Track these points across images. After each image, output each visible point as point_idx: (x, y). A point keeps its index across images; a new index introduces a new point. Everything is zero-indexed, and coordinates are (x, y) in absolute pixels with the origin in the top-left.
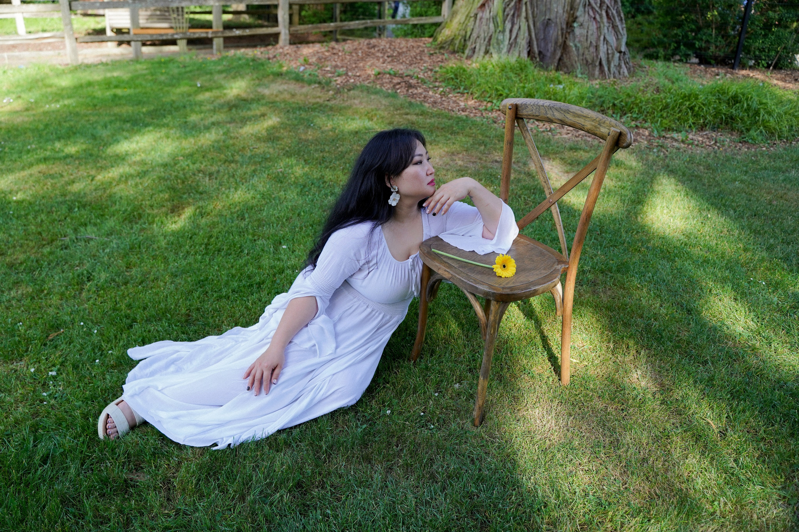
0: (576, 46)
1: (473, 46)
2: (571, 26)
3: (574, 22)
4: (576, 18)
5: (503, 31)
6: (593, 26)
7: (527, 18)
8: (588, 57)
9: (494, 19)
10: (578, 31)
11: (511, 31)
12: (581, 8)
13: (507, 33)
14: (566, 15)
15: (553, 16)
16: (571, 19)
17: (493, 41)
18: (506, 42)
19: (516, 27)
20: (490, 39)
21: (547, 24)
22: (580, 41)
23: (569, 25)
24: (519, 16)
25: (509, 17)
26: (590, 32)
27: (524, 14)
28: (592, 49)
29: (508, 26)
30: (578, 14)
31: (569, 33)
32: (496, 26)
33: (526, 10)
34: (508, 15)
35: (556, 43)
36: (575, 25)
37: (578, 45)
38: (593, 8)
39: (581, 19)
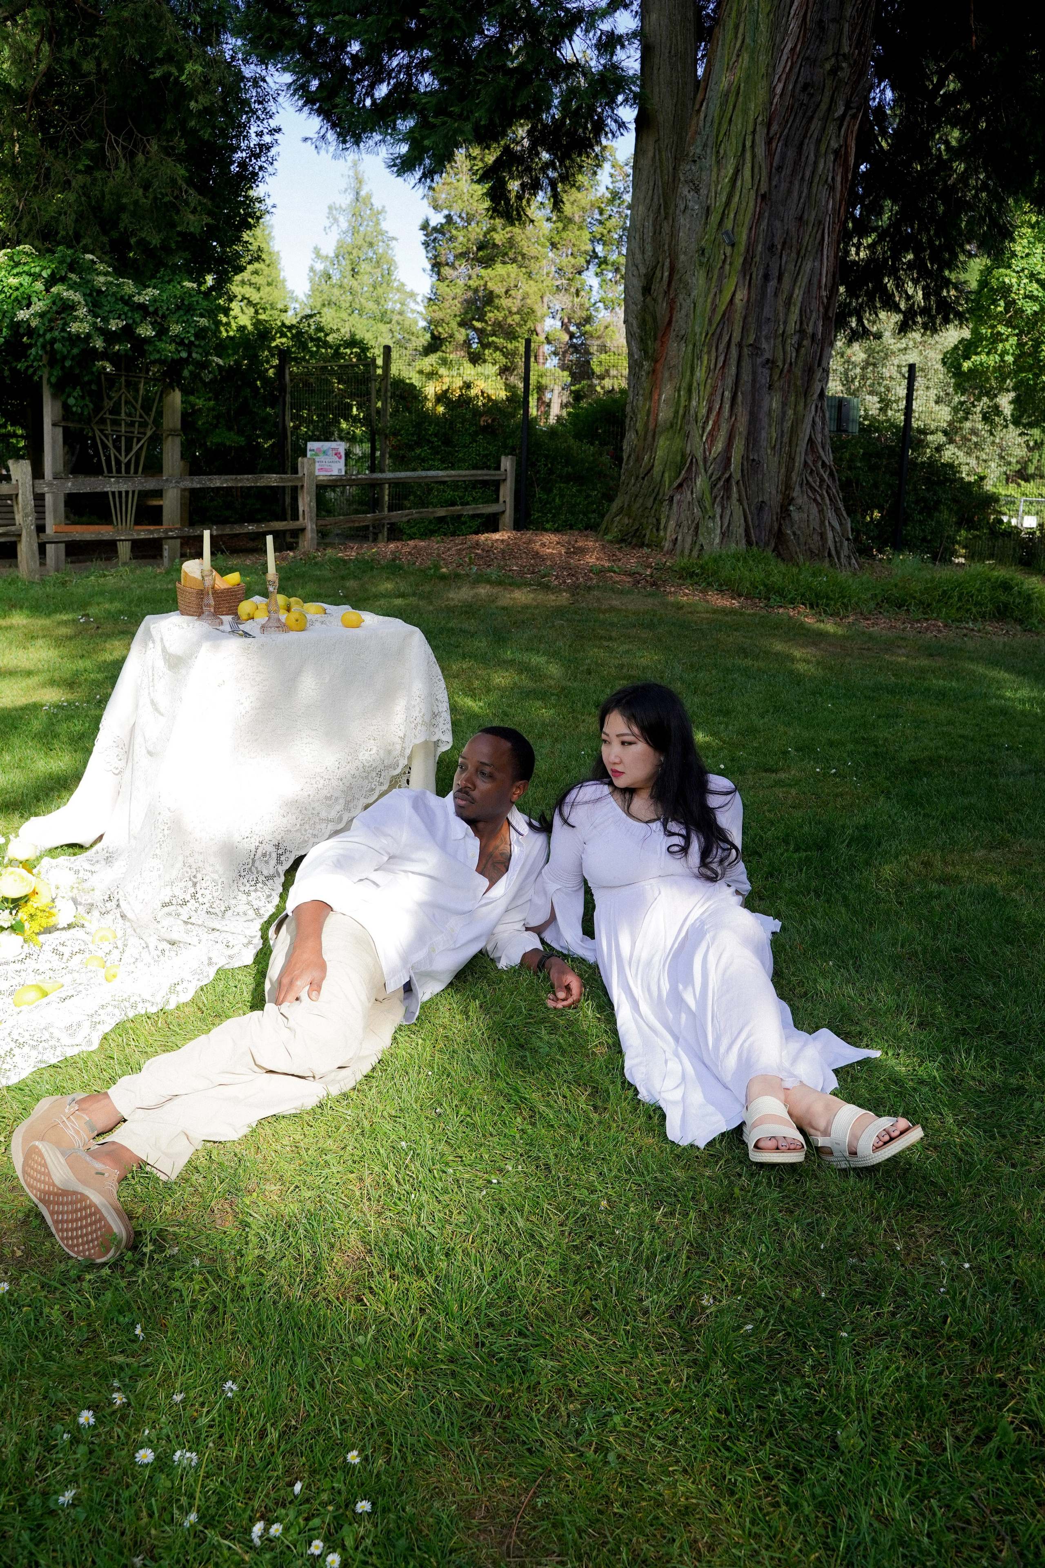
0: (794, 534)
1: (674, 537)
2: (788, 510)
3: (789, 504)
4: (793, 499)
5: (712, 518)
6: (814, 509)
7: (740, 500)
8: (812, 546)
9: (700, 501)
10: (796, 516)
11: (721, 517)
12: (797, 488)
13: (718, 519)
14: (780, 496)
15: (766, 498)
16: (786, 502)
17: (702, 530)
18: (718, 531)
19: (728, 512)
20: (697, 528)
21: (761, 507)
22: (799, 528)
23: (784, 511)
24: (729, 498)
25: (718, 499)
26: (811, 518)
27: (735, 495)
28: (816, 537)
29: (718, 510)
30: (795, 494)
31: (784, 518)
32: (704, 510)
33: (739, 492)
34: (716, 498)
35: (770, 531)
36: (792, 508)
37: (798, 532)
38: (811, 487)
39: (799, 501)
